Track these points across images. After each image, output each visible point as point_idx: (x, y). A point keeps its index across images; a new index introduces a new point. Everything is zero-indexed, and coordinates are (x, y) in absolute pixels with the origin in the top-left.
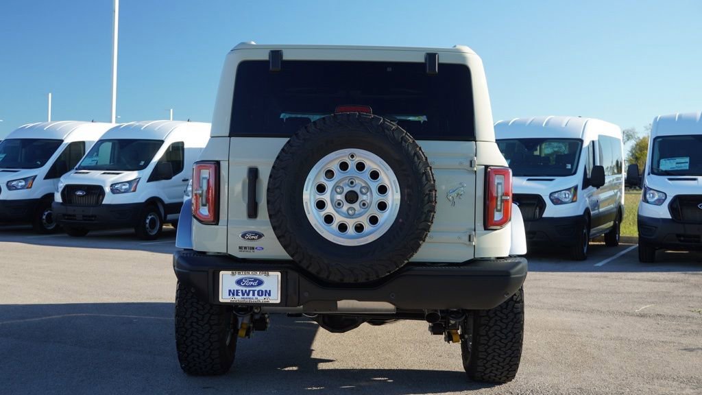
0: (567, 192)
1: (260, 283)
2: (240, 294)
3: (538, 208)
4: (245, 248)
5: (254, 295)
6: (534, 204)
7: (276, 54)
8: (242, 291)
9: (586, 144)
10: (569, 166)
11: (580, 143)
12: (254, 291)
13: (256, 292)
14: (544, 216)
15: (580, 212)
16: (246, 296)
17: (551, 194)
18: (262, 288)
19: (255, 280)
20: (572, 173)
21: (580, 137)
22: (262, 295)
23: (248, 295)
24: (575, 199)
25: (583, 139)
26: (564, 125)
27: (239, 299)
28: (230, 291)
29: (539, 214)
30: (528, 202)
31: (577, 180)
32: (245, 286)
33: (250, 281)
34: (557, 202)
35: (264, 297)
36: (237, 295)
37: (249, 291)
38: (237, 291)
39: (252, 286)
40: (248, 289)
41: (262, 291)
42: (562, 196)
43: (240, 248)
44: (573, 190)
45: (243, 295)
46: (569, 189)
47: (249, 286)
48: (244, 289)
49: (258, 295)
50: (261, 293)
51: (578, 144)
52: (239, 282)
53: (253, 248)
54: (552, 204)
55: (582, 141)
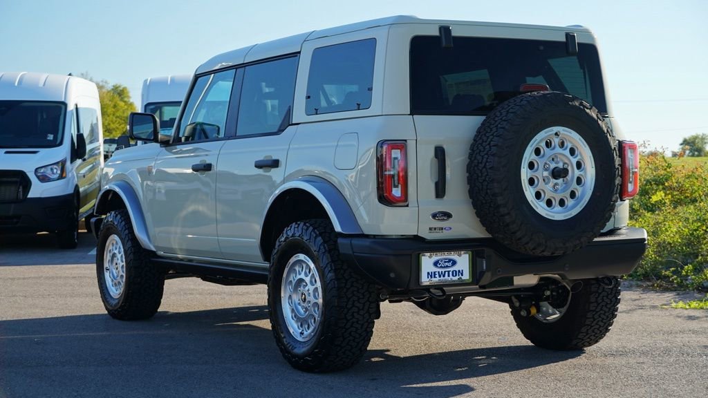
0: (55, 166)
1: (454, 263)
2: (437, 276)
3: (21, 187)
4: (435, 229)
5: (449, 276)
6: (15, 183)
7: (445, 29)
8: (439, 272)
9: (71, 107)
10: (51, 137)
11: (63, 107)
12: (449, 272)
13: (451, 273)
14: (30, 196)
15: (70, 190)
16: (442, 278)
17: (36, 170)
18: (456, 268)
19: (450, 260)
20: (56, 143)
21: (63, 100)
22: (456, 275)
23: (444, 276)
24: (64, 175)
25: (66, 102)
26: (41, 84)
27: (436, 280)
28: (428, 273)
29: (23, 195)
30: (9, 179)
31: (63, 152)
32: (441, 267)
33: (445, 262)
34: (44, 179)
35: (457, 277)
36: (435, 277)
37: (445, 272)
38: (435, 272)
39: (447, 267)
40: (443, 270)
41: (456, 271)
42: (48, 172)
43: (430, 229)
44: (60, 164)
45: (440, 276)
46: (57, 163)
47: (444, 267)
48: (440, 270)
49: (453, 275)
50: (455, 273)
51: (61, 108)
52: (436, 264)
53: (442, 229)
54: (39, 182)
55: (65, 104)
